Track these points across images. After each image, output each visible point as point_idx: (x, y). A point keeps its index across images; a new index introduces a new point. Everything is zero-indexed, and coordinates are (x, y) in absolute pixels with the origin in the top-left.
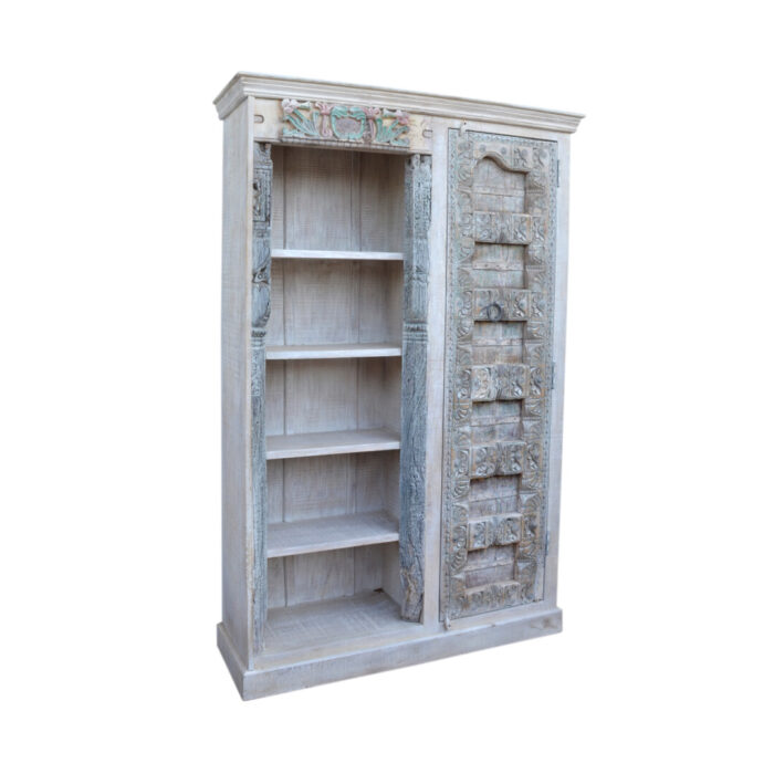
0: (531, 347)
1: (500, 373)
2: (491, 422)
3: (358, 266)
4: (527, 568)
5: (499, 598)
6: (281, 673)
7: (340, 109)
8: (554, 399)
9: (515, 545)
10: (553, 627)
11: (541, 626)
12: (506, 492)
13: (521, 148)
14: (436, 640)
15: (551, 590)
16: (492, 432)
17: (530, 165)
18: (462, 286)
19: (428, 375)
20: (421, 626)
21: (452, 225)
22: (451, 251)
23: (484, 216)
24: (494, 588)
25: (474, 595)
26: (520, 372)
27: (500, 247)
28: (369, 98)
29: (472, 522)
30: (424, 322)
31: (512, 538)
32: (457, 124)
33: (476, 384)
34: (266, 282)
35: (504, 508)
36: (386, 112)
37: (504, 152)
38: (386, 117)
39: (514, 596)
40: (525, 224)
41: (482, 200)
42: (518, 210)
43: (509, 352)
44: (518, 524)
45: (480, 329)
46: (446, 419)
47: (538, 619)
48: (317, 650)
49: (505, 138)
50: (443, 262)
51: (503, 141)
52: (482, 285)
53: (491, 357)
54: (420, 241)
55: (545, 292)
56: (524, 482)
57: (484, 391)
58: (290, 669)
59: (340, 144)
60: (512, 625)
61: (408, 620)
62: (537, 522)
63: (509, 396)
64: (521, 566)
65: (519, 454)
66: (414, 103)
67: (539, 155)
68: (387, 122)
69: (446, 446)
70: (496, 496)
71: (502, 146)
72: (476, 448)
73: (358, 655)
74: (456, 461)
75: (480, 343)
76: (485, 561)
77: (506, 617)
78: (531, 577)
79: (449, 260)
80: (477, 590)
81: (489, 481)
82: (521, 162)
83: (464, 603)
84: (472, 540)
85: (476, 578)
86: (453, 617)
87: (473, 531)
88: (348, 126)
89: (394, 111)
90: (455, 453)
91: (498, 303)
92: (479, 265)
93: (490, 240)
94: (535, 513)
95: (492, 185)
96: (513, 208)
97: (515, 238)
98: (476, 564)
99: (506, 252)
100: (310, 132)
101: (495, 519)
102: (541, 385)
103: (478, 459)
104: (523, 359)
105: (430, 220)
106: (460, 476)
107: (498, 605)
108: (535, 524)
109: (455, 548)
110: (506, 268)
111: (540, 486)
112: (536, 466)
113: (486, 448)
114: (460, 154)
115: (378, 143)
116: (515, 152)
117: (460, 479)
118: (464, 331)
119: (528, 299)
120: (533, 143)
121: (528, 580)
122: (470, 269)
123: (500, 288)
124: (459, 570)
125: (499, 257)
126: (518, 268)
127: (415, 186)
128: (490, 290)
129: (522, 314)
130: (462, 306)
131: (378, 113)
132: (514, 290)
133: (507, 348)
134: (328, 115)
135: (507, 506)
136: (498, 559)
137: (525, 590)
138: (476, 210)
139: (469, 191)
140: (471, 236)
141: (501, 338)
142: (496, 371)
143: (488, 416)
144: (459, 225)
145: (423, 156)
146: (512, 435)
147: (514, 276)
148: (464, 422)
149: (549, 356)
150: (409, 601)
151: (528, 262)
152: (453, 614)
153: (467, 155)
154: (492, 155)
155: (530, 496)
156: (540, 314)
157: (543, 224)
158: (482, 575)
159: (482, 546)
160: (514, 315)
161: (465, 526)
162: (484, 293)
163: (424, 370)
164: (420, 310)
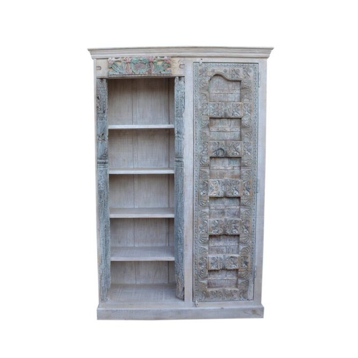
0: (244, 171)
1: (225, 184)
2: (222, 208)
3: (168, 132)
4: (243, 282)
5: (229, 296)
6: (113, 311)
7: (135, 59)
8: (258, 198)
9: (237, 270)
10: (258, 314)
11: (250, 312)
12: (232, 243)
13: (236, 69)
14: (191, 310)
15: (258, 296)
16: (223, 213)
17: (241, 76)
18: (203, 140)
19: (185, 183)
21: (196, 110)
22: (196, 123)
23: (214, 104)
24: (224, 290)
25: (212, 292)
26: (238, 183)
27: (226, 120)
28: (150, 53)
29: (210, 256)
30: (182, 158)
31: (234, 267)
32: (198, 60)
33: (211, 188)
34: (104, 140)
35: (231, 251)
36: (158, 58)
37: (226, 71)
38: (159, 61)
39: (236, 296)
40: (239, 107)
41: (215, 96)
42: (236, 100)
43: (232, 173)
44: (237, 260)
46: (194, 205)
47: (249, 309)
48: (131, 304)
49: (226, 64)
50: (191, 128)
51: (225, 66)
52: (216, 139)
53: (222, 175)
54: (179, 119)
55: (252, 143)
56: (240, 239)
57: (216, 192)
58: (117, 310)
59: (136, 76)
60: (233, 310)
61: (178, 298)
62: (249, 260)
63: (230, 195)
64: (240, 281)
65: (237, 225)
66: (172, 52)
67: (247, 71)
68: (160, 63)
69: (195, 217)
70: (225, 245)
71: (224, 68)
72: (212, 220)
73: (150, 310)
74: (201, 225)
75: (215, 168)
76: (220, 276)
77: (230, 305)
78: (245, 287)
79: (194, 127)
80: (214, 290)
81: (222, 237)
82: (236, 76)
83: (207, 295)
84: (210, 265)
85: (215, 284)
86: (200, 301)
87: (211, 261)
88: (139, 67)
89: (163, 57)
90: (199, 222)
91: (223, 148)
92: (213, 129)
93: (218, 117)
94: (247, 256)
95: (220, 89)
96: (233, 100)
97: (233, 115)
98: (215, 277)
99: (230, 122)
100: (121, 72)
101: (224, 256)
102: (250, 190)
103: (213, 225)
104: (240, 176)
105: (184, 108)
106: (203, 233)
107: (226, 299)
108: (247, 261)
109: (200, 268)
110: (230, 130)
111: (251, 242)
112: (247, 232)
113: (218, 221)
114: (200, 75)
115: (155, 73)
116: (232, 71)
117: (203, 235)
118: (204, 162)
119: (241, 146)
120: (243, 65)
121: (244, 289)
122: (207, 131)
123: (226, 140)
124: (204, 278)
125: (226, 125)
126: (237, 130)
127: (176, 92)
128: (219, 141)
129: (238, 154)
130: (203, 149)
131: (155, 59)
132: (233, 141)
133: (231, 171)
134: (130, 63)
135: (233, 250)
136: (228, 276)
137: (242, 293)
138: (210, 102)
139: (206, 93)
140: (207, 115)
141: (227, 166)
142: (223, 183)
143: (220, 205)
144: (200, 110)
145: (180, 77)
146: (235, 215)
147: (234, 134)
148: (205, 207)
149: (255, 175)
150: (178, 289)
151: (242, 127)
152: (200, 299)
153: (204, 74)
154: (219, 73)
155: (244, 247)
156: (249, 154)
157: (250, 107)
158: (218, 283)
159: (217, 269)
160: (233, 154)
161: (206, 258)
162: (215, 143)
163: (183, 180)
164: (179, 151)
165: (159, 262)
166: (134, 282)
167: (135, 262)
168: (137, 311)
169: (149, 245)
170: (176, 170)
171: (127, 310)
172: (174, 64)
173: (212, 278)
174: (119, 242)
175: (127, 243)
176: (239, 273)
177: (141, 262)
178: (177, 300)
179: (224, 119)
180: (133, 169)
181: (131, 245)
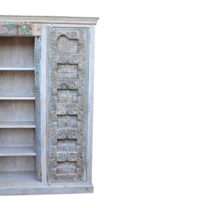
0: (79, 98)
1: (67, 107)
2: (66, 122)
4: (80, 170)
5: (71, 179)
7: (8, 24)
8: (89, 116)
9: (76, 162)
10: (90, 191)
11: (84, 190)
12: (72, 145)
13: (75, 31)
14: (45, 188)
15: (89, 179)
16: (66, 125)
17: (78, 37)
18: (53, 78)
19: (41, 105)
20: (41, 183)
21: (48, 58)
22: (48, 67)
23: (60, 55)
24: (67, 175)
25: (59, 176)
26: (75, 106)
27: (68, 65)
28: (18, 19)
29: (58, 153)
30: (39, 89)
31: (73, 160)
32: (50, 25)
33: (58, 109)
35: (72, 150)
36: (23, 23)
37: (68, 33)
38: (24, 25)
39: (75, 179)
40: (76, 57)
41: (61, 50)
42: (75, 52)
43: (72, 99)
44: (76, 155)
45: (61, 92)
46: (47, 120)
47: (83, 188)
49: (68, 28)
50: (45, 70)
51: (67, 30)
52: (61, 77)
53: (65, 101)
54: (37, 64)
55: (84, 80)
56: (77, 142)
57: (61, 111)
59: (9, 35)
60: (74, 187)
62: (83, 156)
63: (70, 113)
64: (78, 169)
65: (75, 133)
66: (32, 20)
67: (82, 33)
68: (25, 27)
69: (48, 128)
70: (68, 145)
71: (67, 31)
72: (59, 129)
73: (19, 188)
74: (52, 133)
75: (61, 96)
76: (65, 166)
77: (71, 185)
79: (47, 70)
80: (61, 175)
81: (66, 141)
82: (75, 36)
83: (56, 178)
84: (58, 158)
85: (62, 171)
86: (52, 182)
87: (58, 156)
88: (11, 29)
89: (27, 23)
90: (51, 131)
91: (66, 83)
92: (60, 71)
93: (63, 63)
94: (82, 153)
95: (65, 45)
96: (73, 52)
97: (72, 62)
98: (61, 166)
99: (71, 66)
101: (67, 153)
102: (84, 111)
103: (60, 133)
104: (77, 102)
105: (41, 57)
106: (53, 138)
107: (69, 181)
108: (82, 156)
109: (52, 160)
110: (70, 72)
111: (84, 144)
112: (82, 137)
113: (63, 130)
114: (51, 35)
115: (21, 33)
116: (72, 33)
117: (53, 139)
118: (53, 92)
119: (78, 82)
120: (79, 29)
121: (80, 174)
122: (55, 73)
123: (68, 78)
124: (54, 167)
125: (68, 68)
126: (75, 72)
127: (35, 47)
128: (64, 79)
129: (75, 87)
130: (53, 84)
131: (21, 24)
132: (73, 79)
133: (72, 98)
134: (4, 26)
135: (73, 149)
136: (70, 166)
137: (79, 177)
138: (58, 53)
139: (55, 47)
140: (56, 62)
141: (69, 95)
142: (65, 106)
143: (65, 120)
144: (51, 58)
145: (38, 37)
146: (74, 126)
147: (74, 75)
148: (54, 121)
149: (86, 101)
150: (38, 175)
151: (79, 70)
152: (52, 181)
153: (54, 35)
154: (63, 34)
155: (80, 147)
156: (83, 87)
157: (84, 57)
158: (64, 170)
159: (62, 161)
160: (72, 87)
161: (56, 154)
162: (61, 80)
163: (40, 104)
164: (38, 85)
165: (29, 156)
166: (12, 170)
167: (13, 156)
168: (10, 189)
169: (22, 145)
170: (36, 97)
171: (4, 189)
172: (34, 28)
173: (60, 167)
174: (3, 144)
175: (8, 144)
176: (77, 164)
177: (17, 156)
178: (37, 181)
179: (67, 65)
180: (12, 96)
181: (10, 145)
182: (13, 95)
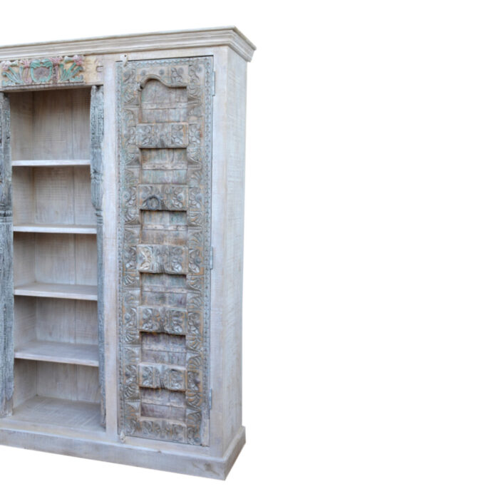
0: (191, 233)
2: (161, 290)
4: (192, 414)
5: (171, 433)
6: (10, 433)
7: (35, 62)
8: (213, 278)
9: (184, 393)
10: (214, 472)
11: (202, 467)
12: (176, 348)
13: (178, 67)
14: (113, 447)
15: (216, 441)
16: (162, 298)
17: (186, 80)
18: (129, 183)
19: (105, 248)
20: (105, 433)
21: (120, 136)
22: (119, 156)
23: (146, 127)
24: (164, 423)
25: (145, 422)
26: (179, 252)
27: (166, 151)
28: (54, 50)
29: (142, 365)
30: (100, 210)
31: (177, 387)
32: (122, 57)
33: (141, 258)
35: (175, 361)
36: (66, 58)
37: (162, 73)
38: (67, 62)
39: (181, 435)
40: (182, 131)
41: (151, 114)
42: (182, 119)
43: (176, 236)
45: (150, 216)
46: (118, 282)
47: (200, 461)
48: (35, 426)
49: (163, 61)
50: (113, 165)
51: (161, 64)
52: (151, 182)
53: (160, 239)
54: (95, 150)
55: (202, 187)
56: (187, 342)
57: (148, 264)
58: (15, 432)
59: (38, 87)
60: (173, 457)
61: (101, 426)
62: (200, 379)
63: (169, 270)
64: (189, 412)
65: (181, 319)
66: (84, 48)
67: (194, 69)
68: (69, 65)
69: (118, 302)
70: (167, 349)
71: (160, 68)
72: (143, 308)
74: (128, 315)
75: (149, 227)
76: (160, 399)
77: (171, 449)
78: (196, 423)
79: (117, 163)
81: (161, 337)
82: (178, 79)
83: (138, 427)
84: (141, 379)
85: (153, 411)
86: (128, 434)
88: (41, 73)
89: (72, 56)
90: (125, 309)
91: (158, 196)
92: (147, 166)
93: (151, 146)
94: (197, 371)
95: (158, 101)
96: (177, 118)
97: (173, 142)
98: (152, 400)
99: (171, 154)
100: (18, 81)
101: (163, 367)
102: (200, 265)
103: (145, 317)
104: (185, 242)
105: (103, 134)
106: (130, 327)
107: (166, 438)
108: (198, 380)
109: (127, 381)
110: (169, 168)
111: (202, 349)
112: (197, 332)
113: (151, 309)
114: (127, 80)
115: (61, 82)
116: (173, 72)
117: (130, 329)
118: (130, 217)
119: (185, 193)
120: (188, 61)
121: (194, 426)
122: (136, 171)
123: (164, 184)
124: (134, 398)
125: (165, 159)
126: (182, 168)
127: (91, 110)
128: (153, 186)
129: (181, 206)
130: (128, 198)
131: (61, 60)
132: (174, 186)
133: (174, 232)
134: (29, 68)
135: (178, 360)
136: (171, 401)
137: (192, 433)
138: (140, 122)
139: (135, 109)
140: (135, 144)
141: (168, 224)
142: (157, 250)
143: (158, 285)
144: (126, 136)
145: (98, 87)
146: (181, 303)
147: (179, 174)
148: (133, 286)
149: (207, 241)
151: (190, 163)
152: (128, 432)
153: (131, 80)
154: (153, 77)
155: (193, 355)
156: (198, 205)
157: (199, 129)
158: (158, 410)
159: (151, 386)
160: (173, 205)
161: (135, 366)
162: (146, 187)
163: (102, 244)
164: (97, 201)
168: (41, 437)
170: (97, 229)
171: (28, 434)
172: (89, 66)
173: (149, 400)
174: (51, 334)
175: (60, 336)
176: (187, 397)
179: (163, 151)
181: (65, 340)
182: (71, 222)
